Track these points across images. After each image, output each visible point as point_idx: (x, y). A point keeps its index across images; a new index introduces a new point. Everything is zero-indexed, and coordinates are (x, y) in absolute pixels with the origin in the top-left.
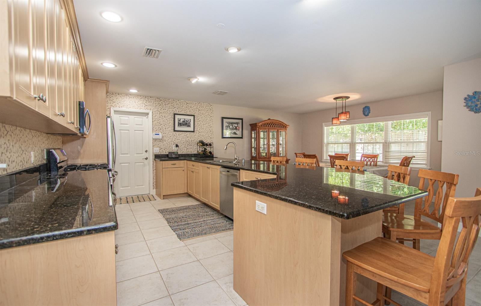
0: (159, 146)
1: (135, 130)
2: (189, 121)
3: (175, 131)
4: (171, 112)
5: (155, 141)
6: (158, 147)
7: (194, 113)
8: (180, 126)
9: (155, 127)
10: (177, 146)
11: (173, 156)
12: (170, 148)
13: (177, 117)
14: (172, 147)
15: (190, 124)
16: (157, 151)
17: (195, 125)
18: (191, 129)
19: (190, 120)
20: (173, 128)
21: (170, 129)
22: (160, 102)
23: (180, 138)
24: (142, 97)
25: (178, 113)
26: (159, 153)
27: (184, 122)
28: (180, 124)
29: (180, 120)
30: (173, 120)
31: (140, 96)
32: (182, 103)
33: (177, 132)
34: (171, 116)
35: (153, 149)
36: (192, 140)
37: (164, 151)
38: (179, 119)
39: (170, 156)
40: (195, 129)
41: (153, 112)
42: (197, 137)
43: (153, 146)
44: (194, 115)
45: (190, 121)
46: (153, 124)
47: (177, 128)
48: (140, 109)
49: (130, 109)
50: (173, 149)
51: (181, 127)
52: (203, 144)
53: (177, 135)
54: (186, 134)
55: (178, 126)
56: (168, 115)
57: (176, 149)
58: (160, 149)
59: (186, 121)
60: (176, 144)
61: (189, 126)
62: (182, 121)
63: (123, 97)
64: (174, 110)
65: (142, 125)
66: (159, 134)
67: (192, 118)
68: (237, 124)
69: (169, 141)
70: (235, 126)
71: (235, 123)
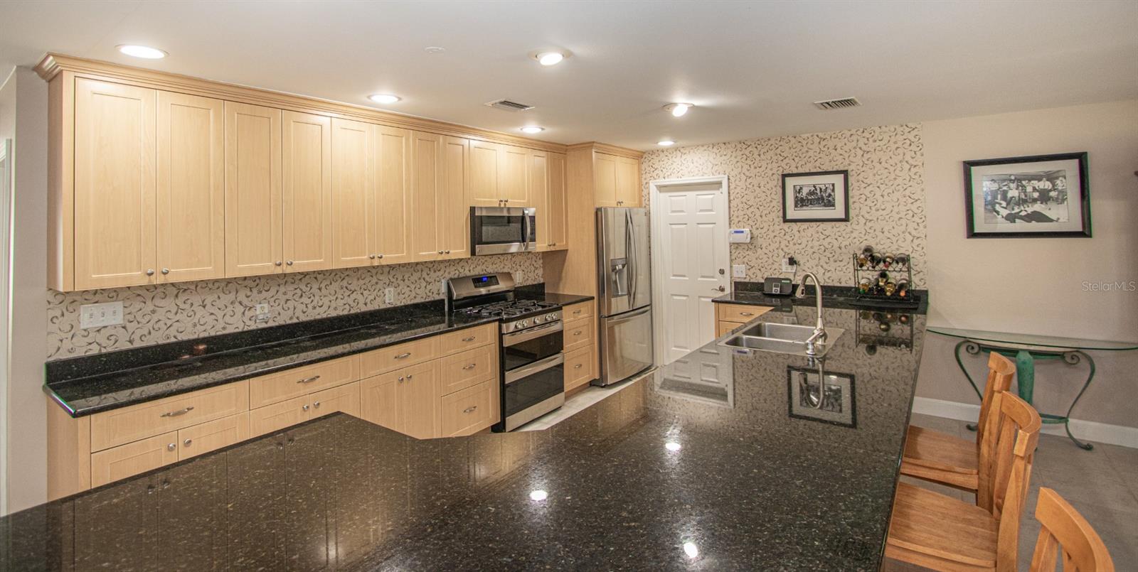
0: (746, 260)
1: (698, 224)
2: (829, 191)
3: (785, 221)
4: (774, 171)
5: (737, 248)
6: (744, 263)
7: (847, 162)
8: (801, 206)
9: (736, 214)
10: (792, 262)
11: (774, 289)
12: (774, 267)
13: (790, 182)
14: (780, 265)
15: (834, 199)
16: (741, 273)
17: (851, 201)
18: (838, 212)
19: (833, 185)
20: (781, 214)
21: (773, 215)
22: (747, 152)
23: (804, 241)
24: (705, 147)
25: (795, 171)
26: (745, 278)
27: (811, 193)
28: (801, 202)
29: (801, 188)
30: (780, 190)
31: (703, 146)
32: (804, 143)
33: (793, 224)
34: (775, 183)
35: (731, 267)
36: (843, 246)
37: (760, 275)
38: (798, 188)
39: (766, 290)
40: (852, 213)
41: (731, 178)
42: (856, 237)
43: (731, 260)
44: (845, 169)
45: (833, 190)
46: (730, 207)
47: (792, 213)
48: (703, 176)
49: (683, 178)
50: (784, 270)
51: (804, 208)
52: (871, 257)
53: (795, 231)
54: (820, 229)
55: (796, 206)
56: (768, 179)
57: (790, 271)
58: (749, 269)
59: (818, 191)
60: (789, 256)
61: (830, 204)
62: (805, 191)
63: (670, 156)
64: (783, 164)
65: (711, 210)
66: (742, 232)
67: (838, 180)
68: (1051, 177)
69: (771, 248)
70: (1034, 189)
71: (1031, 178)
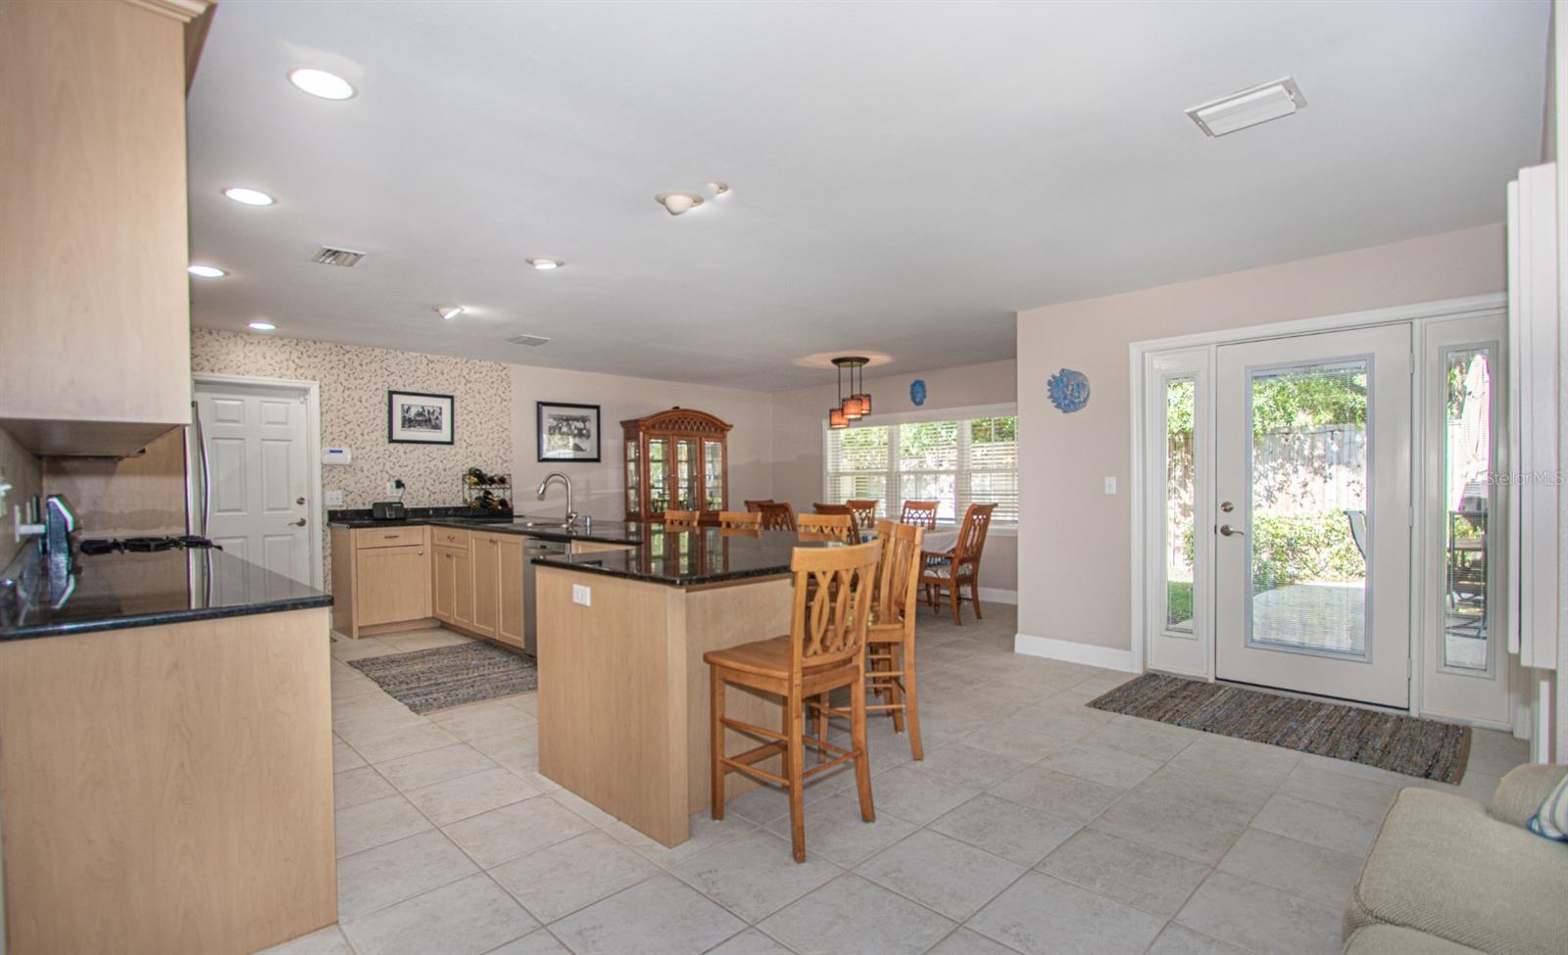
0: (342, 485)
1: (264, 440)
2: (436, 414)
3: (391, 440)
4: (379, 385)
5: (331, 470)
6: (340, 488)
7: (452, 388)
8: (410, 427)
9: (329, 430)
10: (399, 484)
11: (388, 513)
12: (377, 491)
13: (398, 400)
14: (384, 489)
15: (441, 422)
16: (337, 501)
17: (455, 425)
18: (445, 435)
19: (441, 409)
20: (386, 433)
21: (377, 434)
22: (346, 358)
23: (410, 462)
24: (286, 341)
25: (402, 390)
26: (341, 506)
27: (420, 414)
28: (408, 422)
29: (409, 408)
30: (386, 408)
31: (282, 339)
32: (413, 361)
33: (399, 445)
34: (380, 398)
35: (323, 493)
36: (447, 468)
37: (360, 501)
38: (406, 407)
39: (377, 515)
40: (456, 438)
41: (323, 386)
42: (462, 459)
43: (323, 486)
44: (451, 394)
45: (440, 414)
46: (321, 421)
47: (399, 433)
48: (280, 377)
49: (246, 376)
50: (389, 494)
51: (412, 429)
52: (479, 477)
53: (401, 453)
54: (426, 451)
55: (403, 426)
56: (371, 393)
57: (395, 494)
58: (347, 495)
59: (426, 413)
60: (396, 479)
61: (437, 427)
62: (413, 412)
63: (225, 343)
64: (390, 380)
65: (285, 423)
66: (341, 452)
67: (446, 404)
68: (584, 420)
69: (374, 471)
70: (576, 428)
71: (576, 419)
